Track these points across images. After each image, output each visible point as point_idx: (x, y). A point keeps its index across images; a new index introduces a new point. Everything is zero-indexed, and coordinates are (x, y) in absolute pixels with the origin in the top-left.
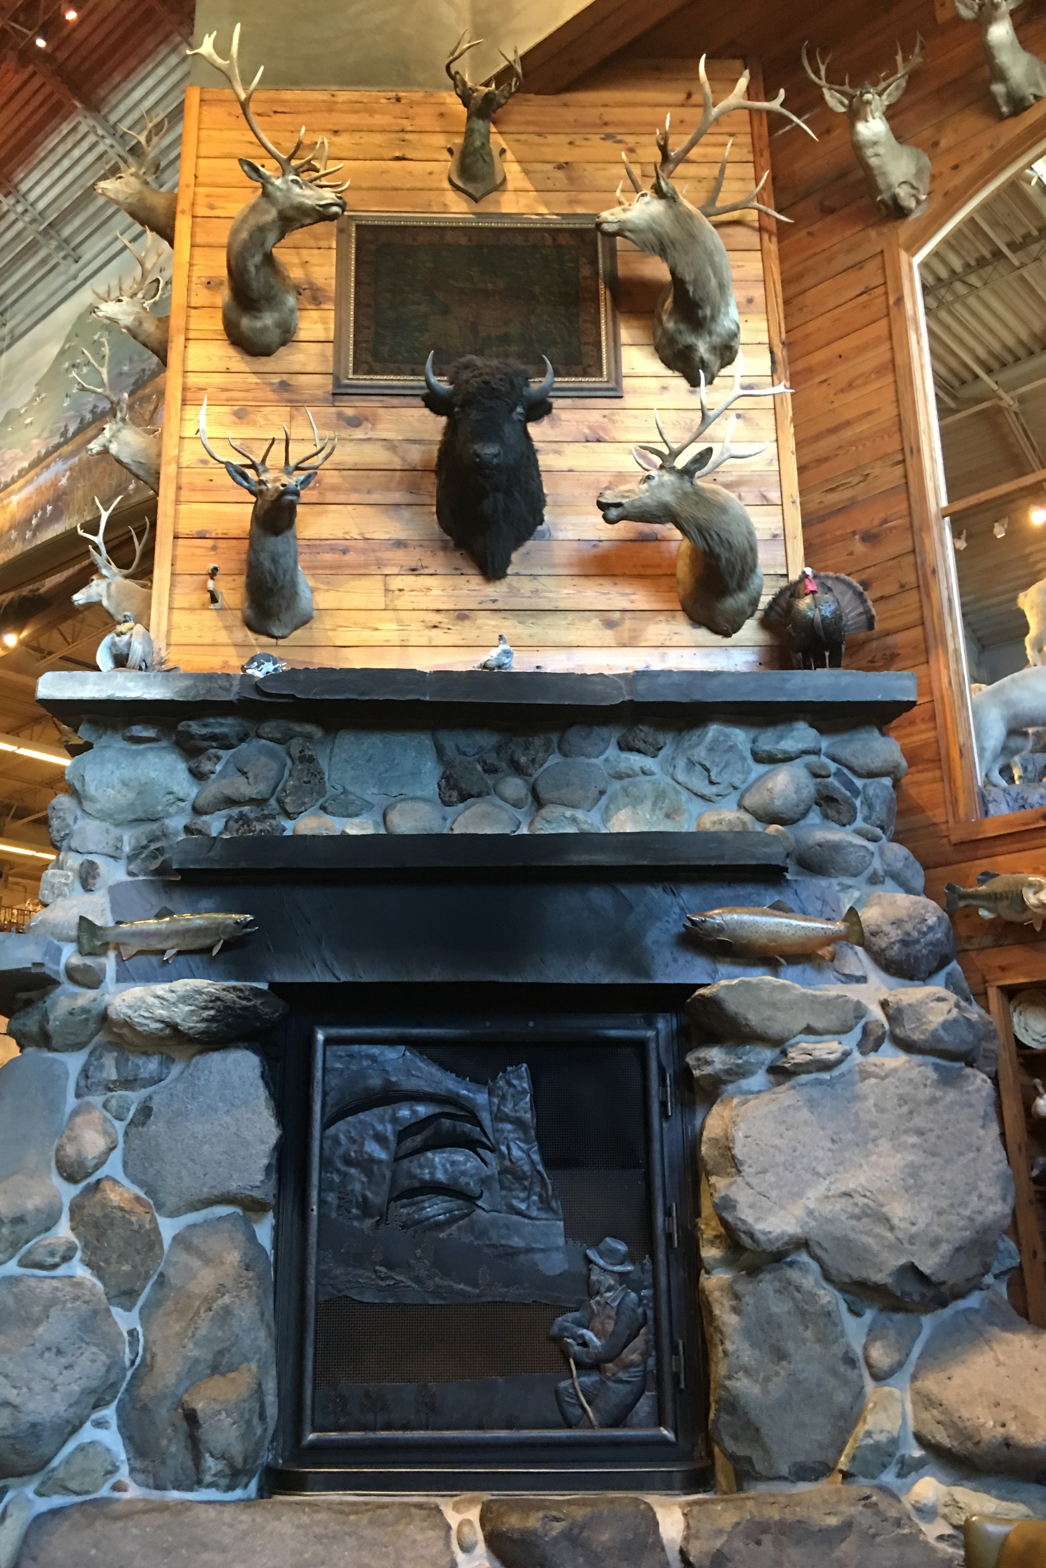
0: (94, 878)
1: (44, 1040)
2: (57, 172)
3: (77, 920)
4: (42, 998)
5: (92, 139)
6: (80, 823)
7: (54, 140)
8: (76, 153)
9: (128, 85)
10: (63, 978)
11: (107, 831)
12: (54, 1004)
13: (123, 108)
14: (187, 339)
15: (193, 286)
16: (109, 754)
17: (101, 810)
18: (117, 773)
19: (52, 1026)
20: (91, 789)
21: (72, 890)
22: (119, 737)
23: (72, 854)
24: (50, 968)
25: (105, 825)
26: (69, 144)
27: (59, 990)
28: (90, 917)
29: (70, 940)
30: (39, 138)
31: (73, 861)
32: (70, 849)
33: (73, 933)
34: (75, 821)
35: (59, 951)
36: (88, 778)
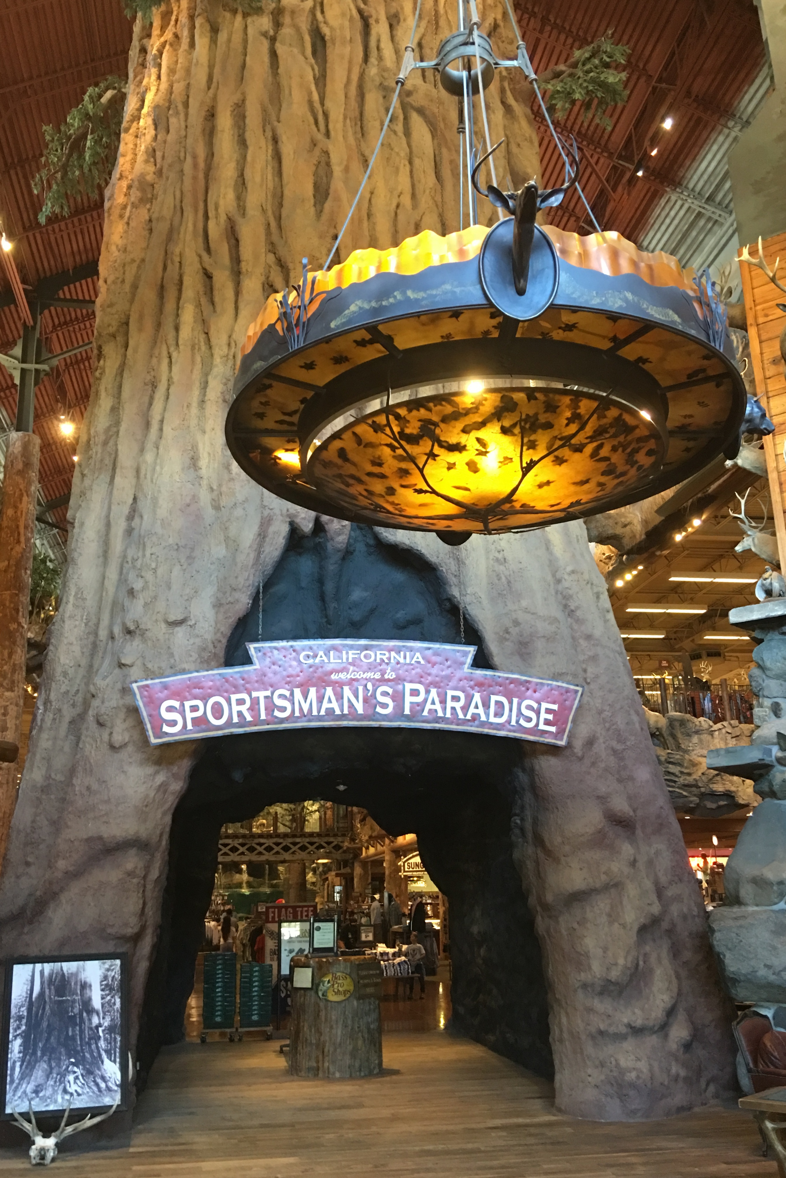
0: (780, 710)
1: (773, 794)
2: (663, 228)
3: (775, 734)
4: (767, 773)
5: (679, 203)
6: (766, 681)
7: (657, 211)
8: (673, 213)
9: (695, 164)
10: (775, 763)
11: (781, 685)
12: (774, 776)
13: (695, 178)
14: (768, 398)
15: (766, 366)
16: (773, 643)
17: (776, 675)
18: (780, 654)
19: (776, 788)
20: (768, 664)
21: (770, 718)
22: (777, 633)
23: (765, 699)
24: (767, 760)
25: (779, 682)
26: (667, 209)
27: (775, 769)
28: (782, 732)
29: (774, 744)
30: (649, 213)
31: (767, 703)
32: (764, 696)
33: (775, 740)
34: (763, 681)
35: (771, 750)
36: (765, 659)
